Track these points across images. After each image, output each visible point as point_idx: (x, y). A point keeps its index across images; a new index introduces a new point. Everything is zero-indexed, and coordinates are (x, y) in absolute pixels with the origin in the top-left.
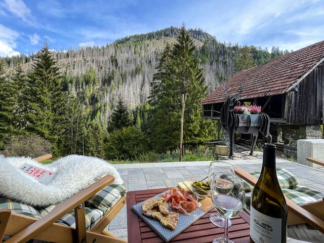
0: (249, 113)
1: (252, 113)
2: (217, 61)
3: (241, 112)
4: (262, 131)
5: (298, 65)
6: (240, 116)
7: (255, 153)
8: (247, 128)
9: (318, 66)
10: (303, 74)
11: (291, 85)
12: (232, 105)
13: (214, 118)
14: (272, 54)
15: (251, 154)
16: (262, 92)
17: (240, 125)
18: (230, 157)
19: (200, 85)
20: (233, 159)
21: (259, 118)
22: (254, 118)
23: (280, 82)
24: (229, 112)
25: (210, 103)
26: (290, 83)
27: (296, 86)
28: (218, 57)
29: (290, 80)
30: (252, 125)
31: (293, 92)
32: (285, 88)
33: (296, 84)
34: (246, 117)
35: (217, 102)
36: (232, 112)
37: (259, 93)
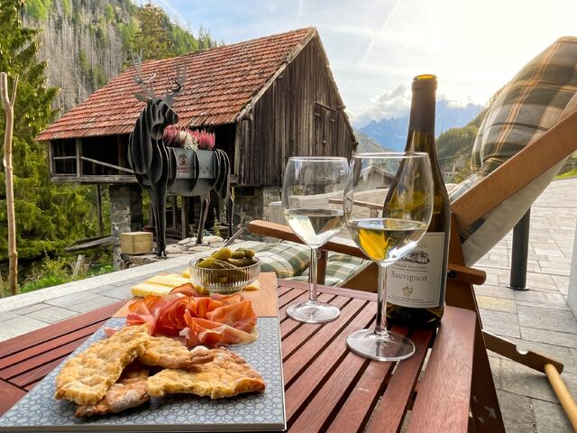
0: (195, 148)
1: (200, 148)
2: (74, 22)
3: (179, 144)
4: (218, 189)
5: (251, 70)
6: (178, 153)
7: (205, 239)
8: (191, 183)
9: (277, 79)
10: (260, 89)
11: (244, 108)
12: (159, 121)
13: (87, 178)
14: (200, 41)
15: (199, 242)
16: (197, 116)
17: (180, 174)
18: (160, 255)
19: (31, 81)
20: (166, 258)
21: (214, 159)
22: (205, 158)
23: (225, 98)
24: (154, 141)
25: (71, 135)
26: (241, 102)
27: (251, 111)
28: (75, 10)
29: (241, 96)
30: (201, 175)
31: (247, 122)
32: (235, 112)
33: (249, 107)
34: (189, 155)
35: (92, 133)
36: (160, 142)
37: (190, 117)
